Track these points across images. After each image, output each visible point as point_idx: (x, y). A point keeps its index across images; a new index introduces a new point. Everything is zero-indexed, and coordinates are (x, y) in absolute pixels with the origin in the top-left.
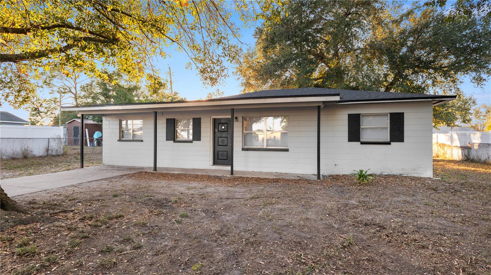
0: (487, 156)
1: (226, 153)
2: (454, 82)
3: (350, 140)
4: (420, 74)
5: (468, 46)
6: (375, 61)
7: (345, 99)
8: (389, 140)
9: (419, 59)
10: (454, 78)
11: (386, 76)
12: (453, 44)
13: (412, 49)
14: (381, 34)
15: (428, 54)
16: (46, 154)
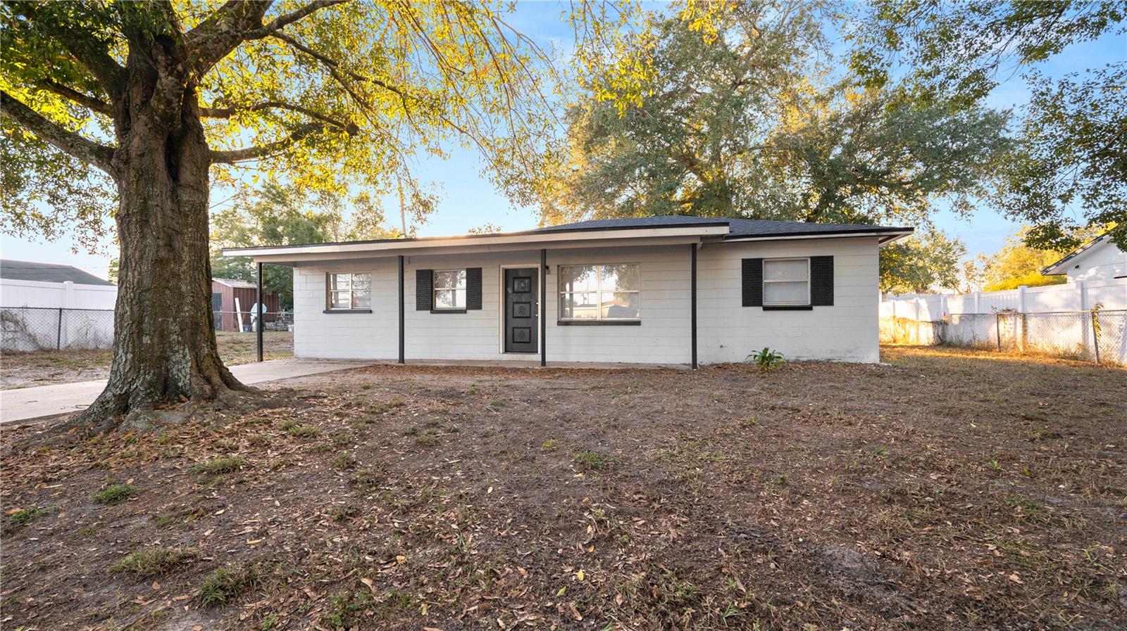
0: (971, 335)
1: (527, 331)
2: (922, 209)
3: (746, 303)
4: (864, 194)
5: (945, 146)
6: (787, 170)
7: (737, 233)
8: (809, 303)
9: (862, 168)
10: (922, 202)
11: (806, 197)
12: (919, 141)
13: (850, 150)
14: (796, 121)
15: (878, 160)
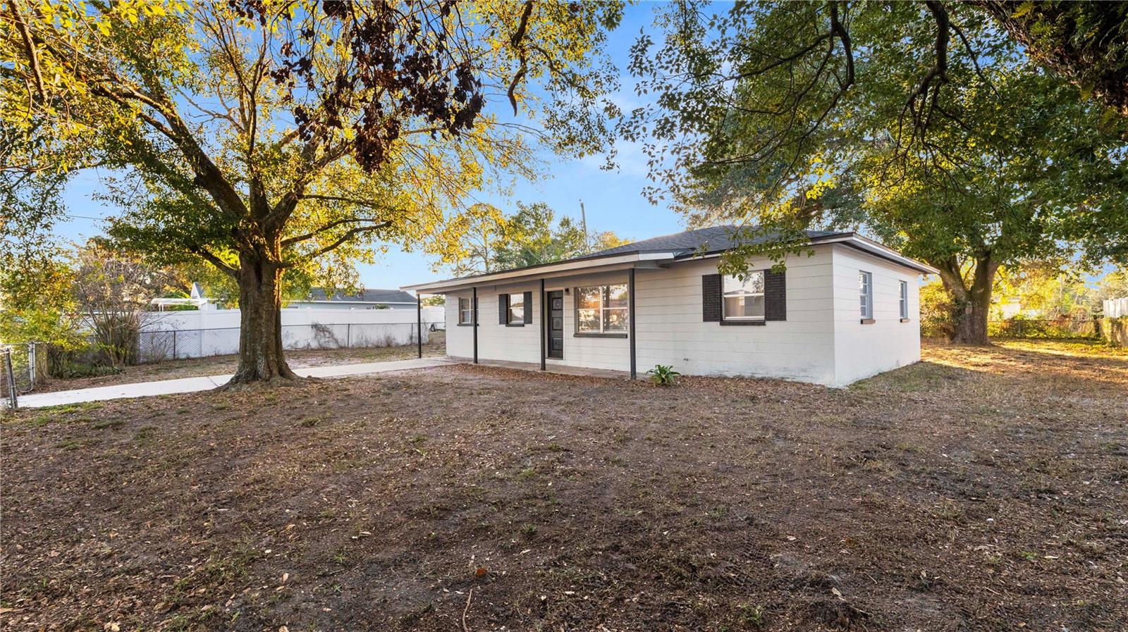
3: (707, 318)
8: (763, 318)
16: (409, 343)
